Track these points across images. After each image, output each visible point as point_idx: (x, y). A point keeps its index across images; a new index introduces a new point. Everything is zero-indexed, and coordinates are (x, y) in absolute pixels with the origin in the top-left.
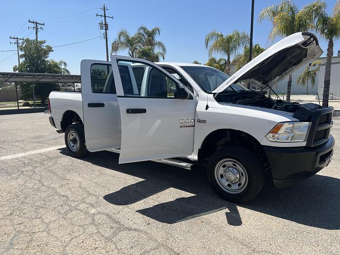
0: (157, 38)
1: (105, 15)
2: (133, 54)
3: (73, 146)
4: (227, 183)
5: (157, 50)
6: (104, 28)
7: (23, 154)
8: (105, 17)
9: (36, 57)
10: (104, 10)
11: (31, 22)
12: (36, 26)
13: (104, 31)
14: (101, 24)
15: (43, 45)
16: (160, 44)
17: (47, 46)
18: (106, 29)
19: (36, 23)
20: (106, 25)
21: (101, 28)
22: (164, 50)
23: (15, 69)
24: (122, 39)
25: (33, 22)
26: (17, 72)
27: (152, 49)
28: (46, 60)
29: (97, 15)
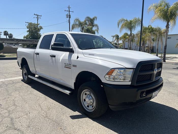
0: (95, 22)
1: (69, 10)
2: (82, 31)
3: (25, 77)
4: (87, 105)
5: (94, 29)
6: (69, 17)
7: (4, 80)
8: (69, 12)
9: (34, 32)
10: (69, 8)
11: (35, 15)
12: (38, 17)
13: (68, 19)
14: (67, 15)
15: (38, 26)
16: (96, 25)
17: (40, 26)
18: (70, 18)
19: (38, 15)
20: (70, 16)
21: (67, 17)
22: (98, 29)
23: (24, 37)
24: (77, 23)
25: (36, 15)
26: (25, 39)
27: (92, 28)
28: (39, 33)
29: (65, 11)
